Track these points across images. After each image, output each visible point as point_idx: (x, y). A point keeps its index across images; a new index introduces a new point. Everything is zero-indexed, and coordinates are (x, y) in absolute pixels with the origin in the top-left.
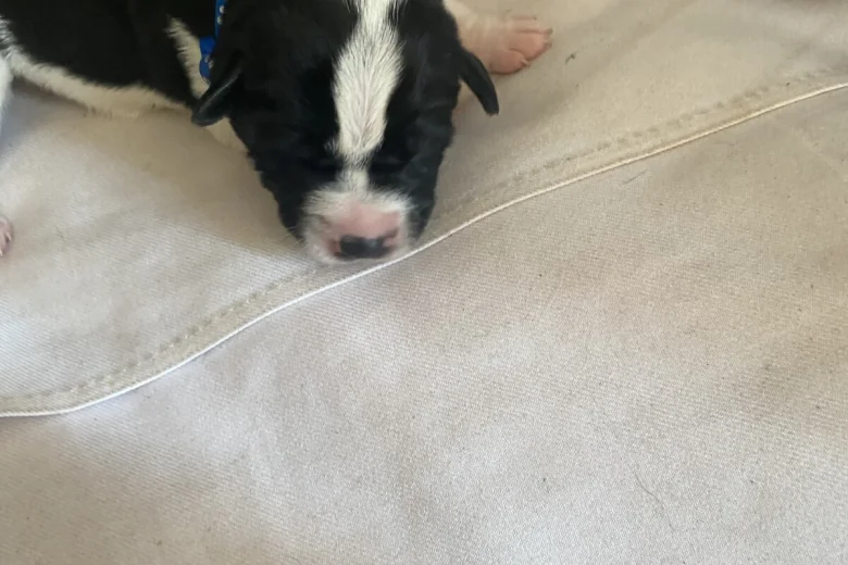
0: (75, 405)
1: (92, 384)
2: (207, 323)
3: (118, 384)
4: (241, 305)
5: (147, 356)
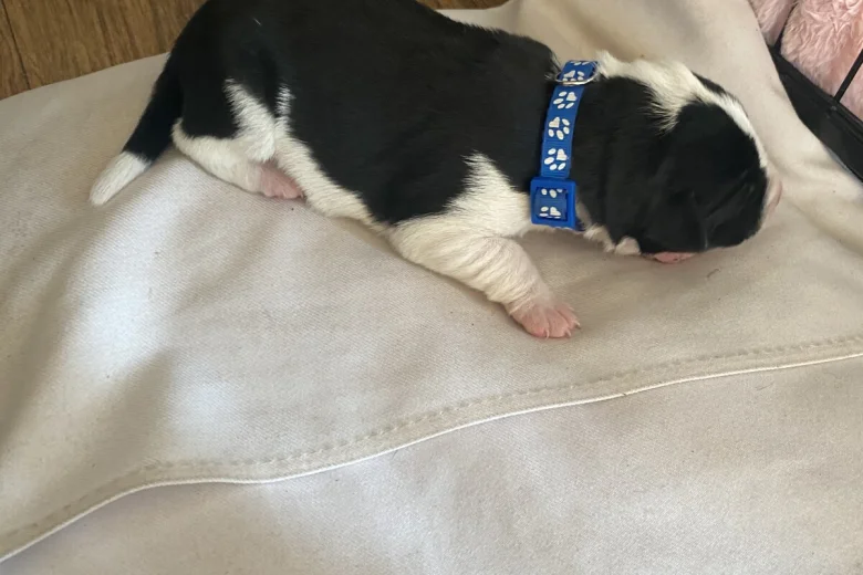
0: (272, 477)
1: (289, 459)
2: (402, 424)
3: (314, 463)
4: (435, 414)
5: (343, 443)
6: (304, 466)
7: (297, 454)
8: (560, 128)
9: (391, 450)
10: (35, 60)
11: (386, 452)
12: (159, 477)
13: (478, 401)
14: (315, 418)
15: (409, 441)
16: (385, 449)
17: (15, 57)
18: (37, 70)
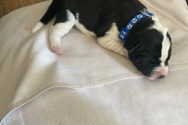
0: (79, 88)
1: (82, 85)
2: (107, 78)
3: (88, 86)
4: (114, 77)
5: (94, 82)
6: (86, 86)
7: (84, 84)
8: (134, 21)
9: (104, 84)
10: (22, 2)
11: (103, 84)
12: (55, 85)
13: (123, 74)
14: (88, 77)
15: (108, 82)
16: (103, 83)
17: (18, 2)
18: (23, 4)
